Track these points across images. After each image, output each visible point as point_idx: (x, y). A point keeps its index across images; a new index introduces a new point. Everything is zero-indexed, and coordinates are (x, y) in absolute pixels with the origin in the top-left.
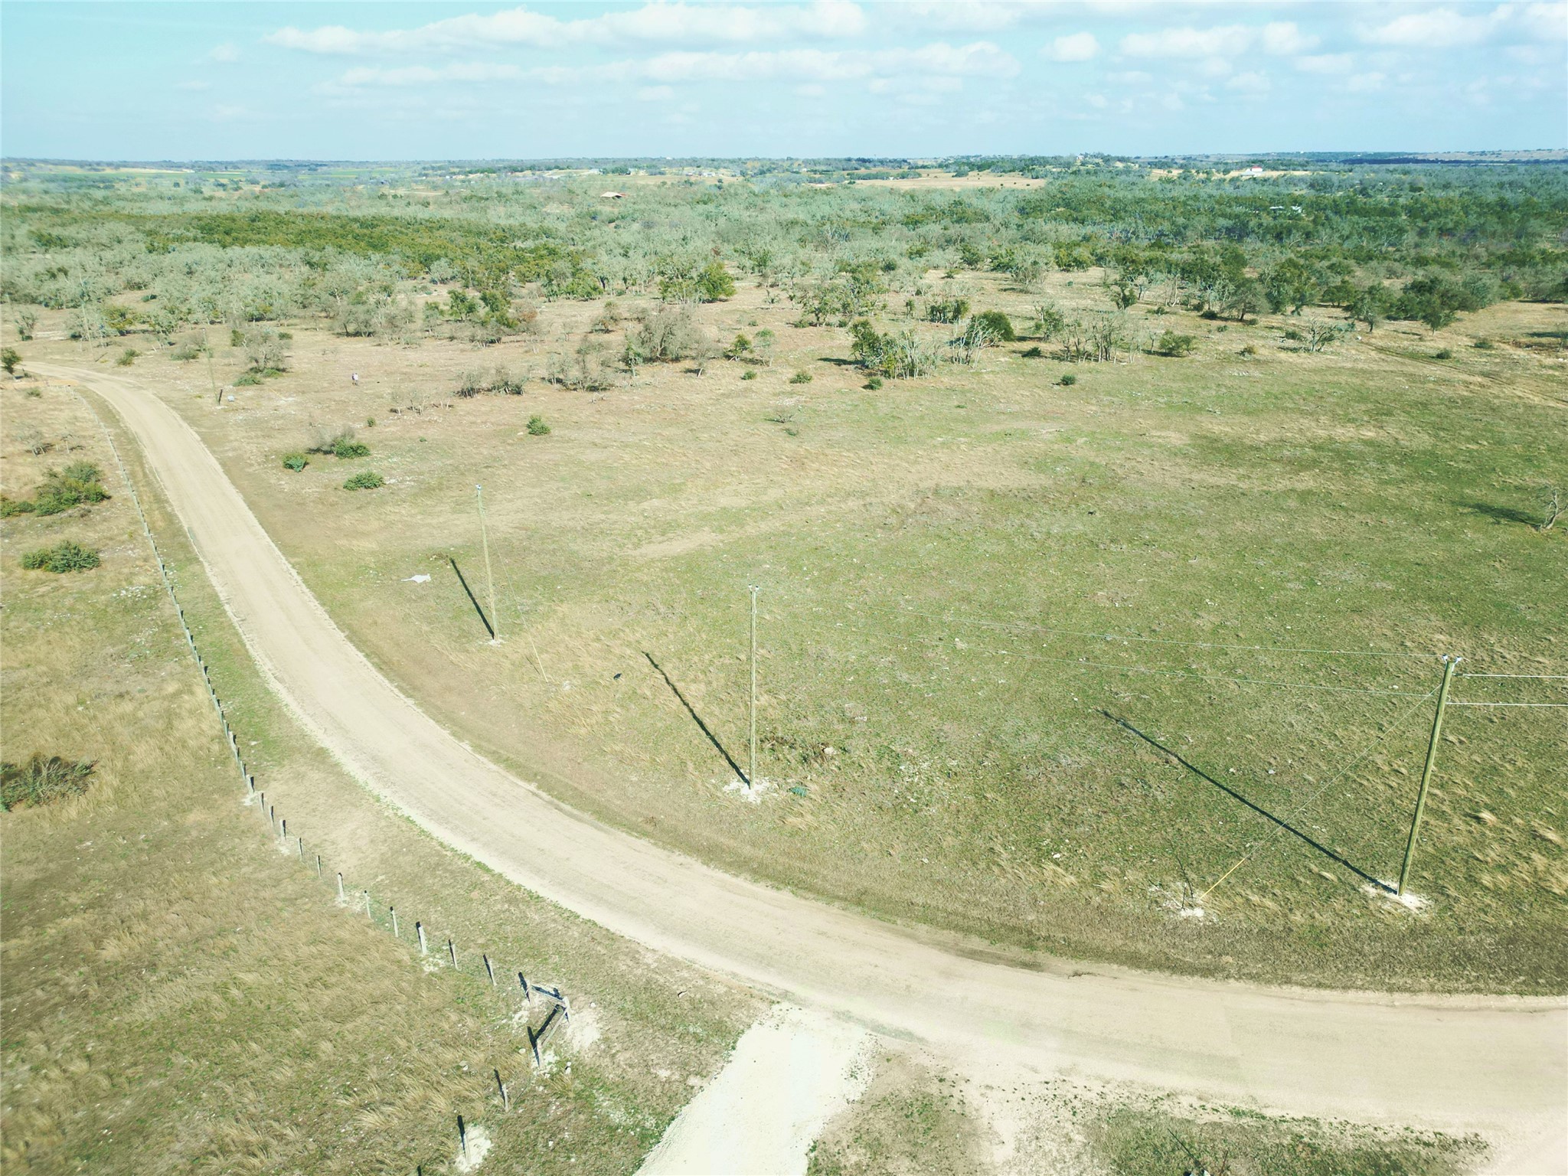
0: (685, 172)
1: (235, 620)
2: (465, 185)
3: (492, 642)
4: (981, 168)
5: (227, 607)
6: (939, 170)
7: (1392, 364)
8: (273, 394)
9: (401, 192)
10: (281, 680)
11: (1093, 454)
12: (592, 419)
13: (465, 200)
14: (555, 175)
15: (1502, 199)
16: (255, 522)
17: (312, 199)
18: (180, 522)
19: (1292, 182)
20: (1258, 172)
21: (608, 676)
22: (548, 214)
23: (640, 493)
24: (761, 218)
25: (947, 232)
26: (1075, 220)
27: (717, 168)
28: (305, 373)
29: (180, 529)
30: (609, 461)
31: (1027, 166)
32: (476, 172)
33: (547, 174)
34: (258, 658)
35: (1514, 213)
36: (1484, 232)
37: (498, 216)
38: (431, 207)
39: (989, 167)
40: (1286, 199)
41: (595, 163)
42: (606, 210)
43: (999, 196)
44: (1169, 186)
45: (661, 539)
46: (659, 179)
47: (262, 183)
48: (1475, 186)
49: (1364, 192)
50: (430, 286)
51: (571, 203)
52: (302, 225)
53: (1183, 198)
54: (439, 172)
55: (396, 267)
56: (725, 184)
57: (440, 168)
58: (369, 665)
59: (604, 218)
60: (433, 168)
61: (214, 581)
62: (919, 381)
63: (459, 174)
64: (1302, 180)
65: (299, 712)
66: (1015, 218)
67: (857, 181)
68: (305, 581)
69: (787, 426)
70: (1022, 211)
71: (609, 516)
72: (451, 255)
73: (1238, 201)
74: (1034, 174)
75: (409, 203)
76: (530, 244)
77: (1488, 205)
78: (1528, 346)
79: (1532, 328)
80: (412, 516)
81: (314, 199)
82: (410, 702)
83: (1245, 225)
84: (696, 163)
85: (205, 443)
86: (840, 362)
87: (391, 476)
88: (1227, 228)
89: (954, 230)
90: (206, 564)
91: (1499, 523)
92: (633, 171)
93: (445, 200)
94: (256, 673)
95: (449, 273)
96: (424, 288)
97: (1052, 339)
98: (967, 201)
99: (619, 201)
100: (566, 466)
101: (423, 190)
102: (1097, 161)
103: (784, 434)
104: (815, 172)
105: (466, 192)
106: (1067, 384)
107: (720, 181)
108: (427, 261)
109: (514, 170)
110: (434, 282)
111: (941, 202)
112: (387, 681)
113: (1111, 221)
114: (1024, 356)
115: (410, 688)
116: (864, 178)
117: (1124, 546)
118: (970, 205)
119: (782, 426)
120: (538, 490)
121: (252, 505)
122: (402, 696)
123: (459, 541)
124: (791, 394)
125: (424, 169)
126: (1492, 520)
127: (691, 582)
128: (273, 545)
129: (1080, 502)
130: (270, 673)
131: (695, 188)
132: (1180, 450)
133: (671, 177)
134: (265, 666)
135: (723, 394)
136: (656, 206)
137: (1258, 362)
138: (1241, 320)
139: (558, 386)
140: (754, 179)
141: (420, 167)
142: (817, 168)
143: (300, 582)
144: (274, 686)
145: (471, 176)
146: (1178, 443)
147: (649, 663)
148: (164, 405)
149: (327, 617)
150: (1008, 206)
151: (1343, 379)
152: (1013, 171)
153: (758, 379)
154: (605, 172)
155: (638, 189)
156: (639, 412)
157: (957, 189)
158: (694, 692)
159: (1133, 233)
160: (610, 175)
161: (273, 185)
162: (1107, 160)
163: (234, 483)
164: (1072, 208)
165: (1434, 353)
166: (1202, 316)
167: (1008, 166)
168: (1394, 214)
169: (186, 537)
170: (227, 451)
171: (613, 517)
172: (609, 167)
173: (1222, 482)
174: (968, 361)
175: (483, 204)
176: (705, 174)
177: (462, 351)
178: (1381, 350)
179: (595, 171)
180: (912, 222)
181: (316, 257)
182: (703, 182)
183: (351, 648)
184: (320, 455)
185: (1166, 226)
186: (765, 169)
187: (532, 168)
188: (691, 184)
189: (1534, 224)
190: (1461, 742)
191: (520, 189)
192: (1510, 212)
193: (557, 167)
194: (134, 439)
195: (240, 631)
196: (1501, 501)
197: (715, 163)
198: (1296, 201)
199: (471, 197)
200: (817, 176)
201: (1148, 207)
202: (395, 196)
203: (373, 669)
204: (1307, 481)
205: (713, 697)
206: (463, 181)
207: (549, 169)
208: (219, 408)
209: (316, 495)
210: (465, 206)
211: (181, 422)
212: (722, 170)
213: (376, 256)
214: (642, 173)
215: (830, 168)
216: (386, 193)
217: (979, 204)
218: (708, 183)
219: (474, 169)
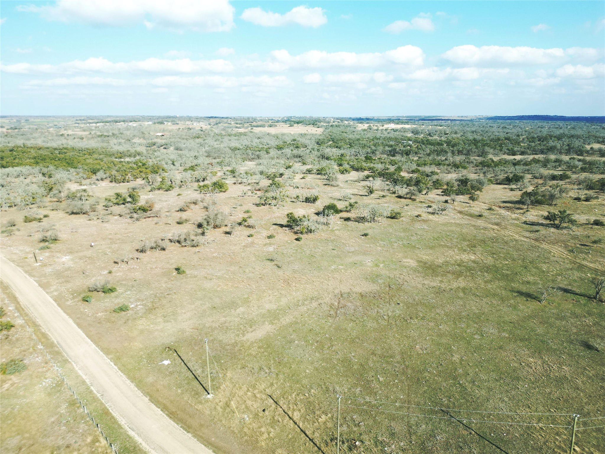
0: (187, 123)
1: (99, 395)
2: (97, 129)
3: (209, 396)
4: (298, 123)
5: (92, 388)
6: (283, 123)
7: (465, 221)
8: (59, 255)
9: (70, 132)
10: (133, 430)
11: (388, 272)
12: (199, 263)
13: (99, 136)
14: (134, 124)
15: (475, 138)
16: (84, 336)
17: (31, 136)
18: (51, 339)
19: (405, 131)
20: (392, 126)
21: (260, 410)
22: (135, 143)
23: (233, 305)
24: (222, 146)
25: (293, 152)
26: (337, 147)
27: (199, 122)
28: (66, 241)
29: (53, 343)
30: (215, 287)
31: (314, 122)
32: (100, 122)
33: (131, 124)
34: (118, 418)
35: (479, 144)
36: (472, 152)
37: (115, 146)
38: (84, 140)
39: (301, 123)
40: (406, 139)
41: (150, 119)
42: (159, 141)
43: (309, 137)
44: (365, 132)
45: (251, 330)
46: (177, 127)
47: (6, 127)
48: (465, 133)
49: (429, 134)
50: (97, 182)
51: (144, 138)
52: (33, 153)
53: (372, 138)
54: (83, 122)
55: (81, 175)
56: (204, 129)
57: (84, 120)
58: (165, 416)
59: (158, 144)
60: (80, 120)
61: (80, 373)
62: (314, 236)
63: (93, 123)
64: (409, 129)
65: (148, 447)
66: (316, 147)
67: (254, 128)
68: (119, 369)
69: (275, 262)
70: (318, 143)
71: (227, 318)
72: (104, 168)
73: (390, 139)
74: (317, 126)
75: (75, 138)
76: (132, 159)
77: (470, 140)
78: (504, 208)
79: (502, 198)
80: (149, 325)
81: (33, 136)
82: (190, 435)
83: (395, 149)
84: (190, 119)
85: (42, 287)
86: (282, 226)
87: (132, 303)
88: (389, 151)
89: (295, 152)
90: (73, 363)
91: (527, 300)
92: (166, 123)
93: (90, 136)
94: (120, 426)
95: (104, 176)
96: (94, 183)
97: (352, 211)
98: (298, 139)
99: (163, 137)
100: (199, 292)
101: (79, 131)
102: (338, 121)
103: (275, 267)
104: (237, 123)
105: (99, 133)
106: (366, 236)
107: (201, 128)
108: (94, 172)
109: (116, 122)
110: (98, 180)
111: (289, 140)
112: (176, 424)
113: (350, 148)
114: (345, 220)
115: (188, 428)
116: (256, 127)
117: (416, 321)
118: (299, 141)
119: (273, 263)
120: (193, 306)
121: (79, 325)
122: (185, 432)
123: (173, 339)
124: (270, 244)
125: (77, 120)
126: (525, 299)
127: (272, 353)
128: (97, 348)
129: (393, 298)
130: (126, 426)
131: (192, 131)
132: (416, 269)
133: (181, 125)
134: (122, 421)
135: (244, 246)
136: (179, 140)
137: (424, 221)
138: (410, 198)
139: (177, 244)
140: (214, 127)
141: (75, 119)
142: (237, 122)
143: (117, 369)
144: (131, 433)
145: (98, 124)
146: (414, 265)
147: (273, 401)
148: (11, 263)
149: (137, 389)
150: (312, 141)
151: (454, 228)
152: (310, 124)
153: (255, 236)
154: (155, 123)
155: (170, 132)
156: (216, 258)
157: (292, 133)
158: (296, 416)
159: (358, 153)
160: (157, 124)
161: (11, 128)
162: (342, 120)
163: (65, 312)
164: (336, 143)
165: (477, 214)
166: (397, 197)
167: (308, 123)
168: (442, 145)
169: (57, 347)
170: (53, 292)
171: (228, 319)
172: (156, 121)
173: (435, 284)
174: (327, 224)
175: (107, 138)
176: (195, 124)
177: (129, 223)
178: (460, 212)
179: (150, 123)
180: (279, 148)
181: (45, 170)
182: (194, 129)
183: (153, 406)
184: (96, 293)
185: (369, 150)
186: (218, 122)
187: (124, 121)
188: (190, 129)
189: (487, 149)
190: (555, 411)
191: (121, 132)
192: (478, 142)
193: (134, 121)
194: (8, 286)
195: (103, 401)
196: (524, 289)
197: (198, 119)
198: (409, 140)
199: (101, 136)
200: (238, 126)
201: (361, 142)
202: (68, 135)
203: (167, 417)
204: (462, 283)
205: (304, 418)
206: (96, 127)
207: (131, 122)
208: (38, 264)
209: (104, 317)
210: (99, 139)
211: (25, 274)
212: (201, 123)
213: (72, 170)
214: (169, 124)
215: (242, 122)
216: (64, 133)
217: (303, 140)
218: (197, 129)
219: (100, 121)
